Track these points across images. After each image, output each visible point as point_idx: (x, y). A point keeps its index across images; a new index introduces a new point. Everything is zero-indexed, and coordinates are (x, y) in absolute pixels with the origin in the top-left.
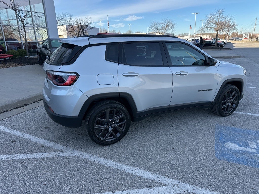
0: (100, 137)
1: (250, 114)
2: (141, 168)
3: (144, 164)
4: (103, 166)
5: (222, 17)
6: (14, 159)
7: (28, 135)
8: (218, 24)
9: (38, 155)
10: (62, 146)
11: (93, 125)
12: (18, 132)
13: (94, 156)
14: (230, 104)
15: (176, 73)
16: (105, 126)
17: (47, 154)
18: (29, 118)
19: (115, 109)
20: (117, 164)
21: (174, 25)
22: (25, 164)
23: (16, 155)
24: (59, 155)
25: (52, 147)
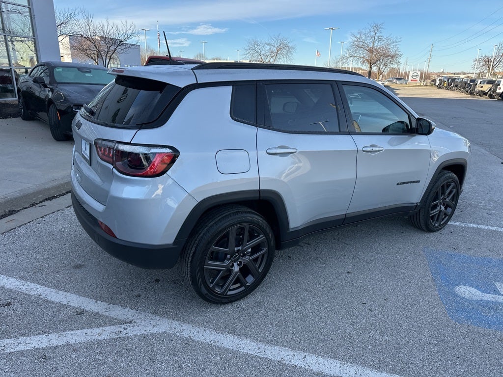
0: (214, 287)
1: (475, 226)
2: (314, 352)
3: (318, 344)
4: (235, 354)
5: (380, 39)
6: (18, 349)
7: (38, 286)
8: (372, 52)
9: (76, 337)
10: (127, 310)
11: (202, 263)
12: (12, 280)
13: (207, 331)
14: (443, 208)
15: (364, 149)
16: (226, 263)
17: (97, 331)
18: (28, 244)
19: (247, 226)
20: (262, 346)
21: (293, 48)
22: (49, 362)
23: (21, 339)
24: (125, 331)
25: (103, 313)
